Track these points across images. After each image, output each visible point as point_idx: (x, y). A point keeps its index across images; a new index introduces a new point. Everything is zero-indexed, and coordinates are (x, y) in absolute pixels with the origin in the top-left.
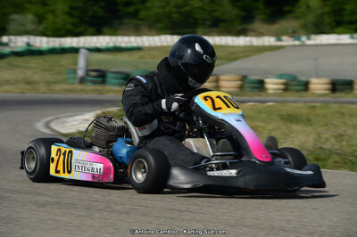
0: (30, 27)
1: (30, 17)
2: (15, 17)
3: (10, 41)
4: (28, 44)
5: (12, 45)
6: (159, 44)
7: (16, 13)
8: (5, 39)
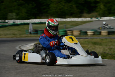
1: (14, 14)
4: (14, 22)
5: (9, 23)
8: (7, 21)
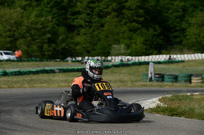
0: (123, 51)
1: (123, 46)
2: (115, 46)
3: (112, 59)
4: (121, 61)
5: (113, 61)
6: (194, 59)
7: (116, 44)
8: (109, 58)
